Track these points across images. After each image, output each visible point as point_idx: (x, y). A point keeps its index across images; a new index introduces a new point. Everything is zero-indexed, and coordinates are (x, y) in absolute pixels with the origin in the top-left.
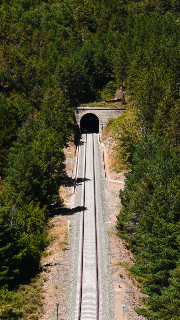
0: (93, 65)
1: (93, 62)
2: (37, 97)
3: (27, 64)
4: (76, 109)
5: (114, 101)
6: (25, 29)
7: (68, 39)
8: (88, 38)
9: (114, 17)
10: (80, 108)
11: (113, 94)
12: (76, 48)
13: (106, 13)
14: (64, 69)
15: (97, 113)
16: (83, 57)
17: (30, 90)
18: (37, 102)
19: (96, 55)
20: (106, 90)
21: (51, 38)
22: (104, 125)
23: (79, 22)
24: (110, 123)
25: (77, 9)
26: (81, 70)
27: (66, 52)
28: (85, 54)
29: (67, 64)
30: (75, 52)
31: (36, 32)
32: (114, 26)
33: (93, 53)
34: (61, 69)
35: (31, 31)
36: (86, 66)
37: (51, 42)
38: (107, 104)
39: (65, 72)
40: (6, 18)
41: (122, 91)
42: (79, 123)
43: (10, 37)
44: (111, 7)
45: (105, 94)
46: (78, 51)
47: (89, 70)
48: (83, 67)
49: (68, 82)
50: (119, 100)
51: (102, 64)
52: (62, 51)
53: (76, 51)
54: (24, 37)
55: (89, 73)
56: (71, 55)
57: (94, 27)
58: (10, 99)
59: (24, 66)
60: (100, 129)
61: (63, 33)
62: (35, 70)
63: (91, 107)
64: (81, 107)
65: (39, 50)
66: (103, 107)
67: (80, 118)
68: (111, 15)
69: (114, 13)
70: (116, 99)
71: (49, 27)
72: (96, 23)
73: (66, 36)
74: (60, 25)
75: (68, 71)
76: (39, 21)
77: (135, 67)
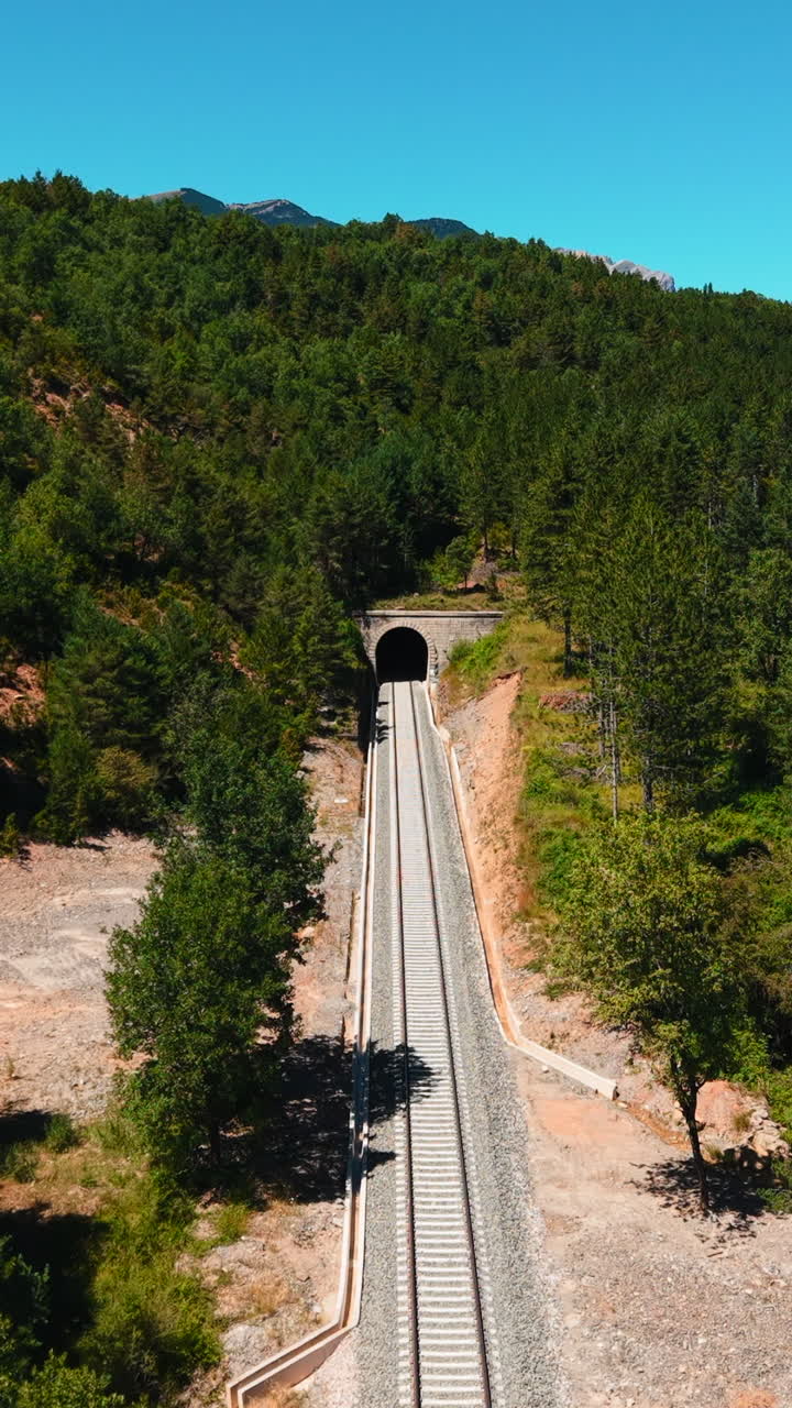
0: (408, 492)
1: (408, 486)
2: (245, 591)
3: (219, 491)
4: (364, 615)
5: (467, 591)
6: (230, 397)
7: (343, 426)
8: (393, 424)
9: (454, 377)
10: (376, 612)
11: (464, 572)
12: (363, 446)
13: (433, 368)
14: (331, 506)
15: (422, 626)
16: (381, 472)
17: (224, 572)
18: (244, 610)
19: (415, 466)
20: (443, 560)
21: (297, 422)
22: (442, 659)
23: (372, 390)
24: (460, 654)
25: (366, 358)
26: (378, 507)
27: (338, 459)
28: (388, 463)
29: (339, 490)
30: (360, 458)
31: (259, 408)
32: (455, 397)
33: (407, 462)
34: (322, 505)
35: (246, 403)
36: (391, 496)
37: (298, 434)
38: (449, 601)
39: (333, 513)
40: (183, 368)
41: (483, 562)
42: (372, 654)
43: (190, 418)
44: (444, 353)
45: (440, 569)
46: (370, 454)
47: (397, 506)
48: (382, 498)
49: (342, 541)
50: (478, 588)
51: (430, 489)
52: (326, 454)
53: (363, 456)
54: (226, 418)
55: (400, 517)
56: (351, 465)
57: (405, 401)
58: (157, 600)
59: (210, 497)
60: (431, 672)
61: (331, 410)
62: (244, 509)
63: (406, 609)
64: (378, 609)
65: (268, 452)
66: (438, 609)
67: (377, 641)
68: (445, 373)
69: (450, 367)
70: (471, 584)
71: (293, 395)
72: (410, 390)
73: (337, 417)
74: (322, 390)
75: (342, 510)
76: (270, 381)
77: (547, 499)
